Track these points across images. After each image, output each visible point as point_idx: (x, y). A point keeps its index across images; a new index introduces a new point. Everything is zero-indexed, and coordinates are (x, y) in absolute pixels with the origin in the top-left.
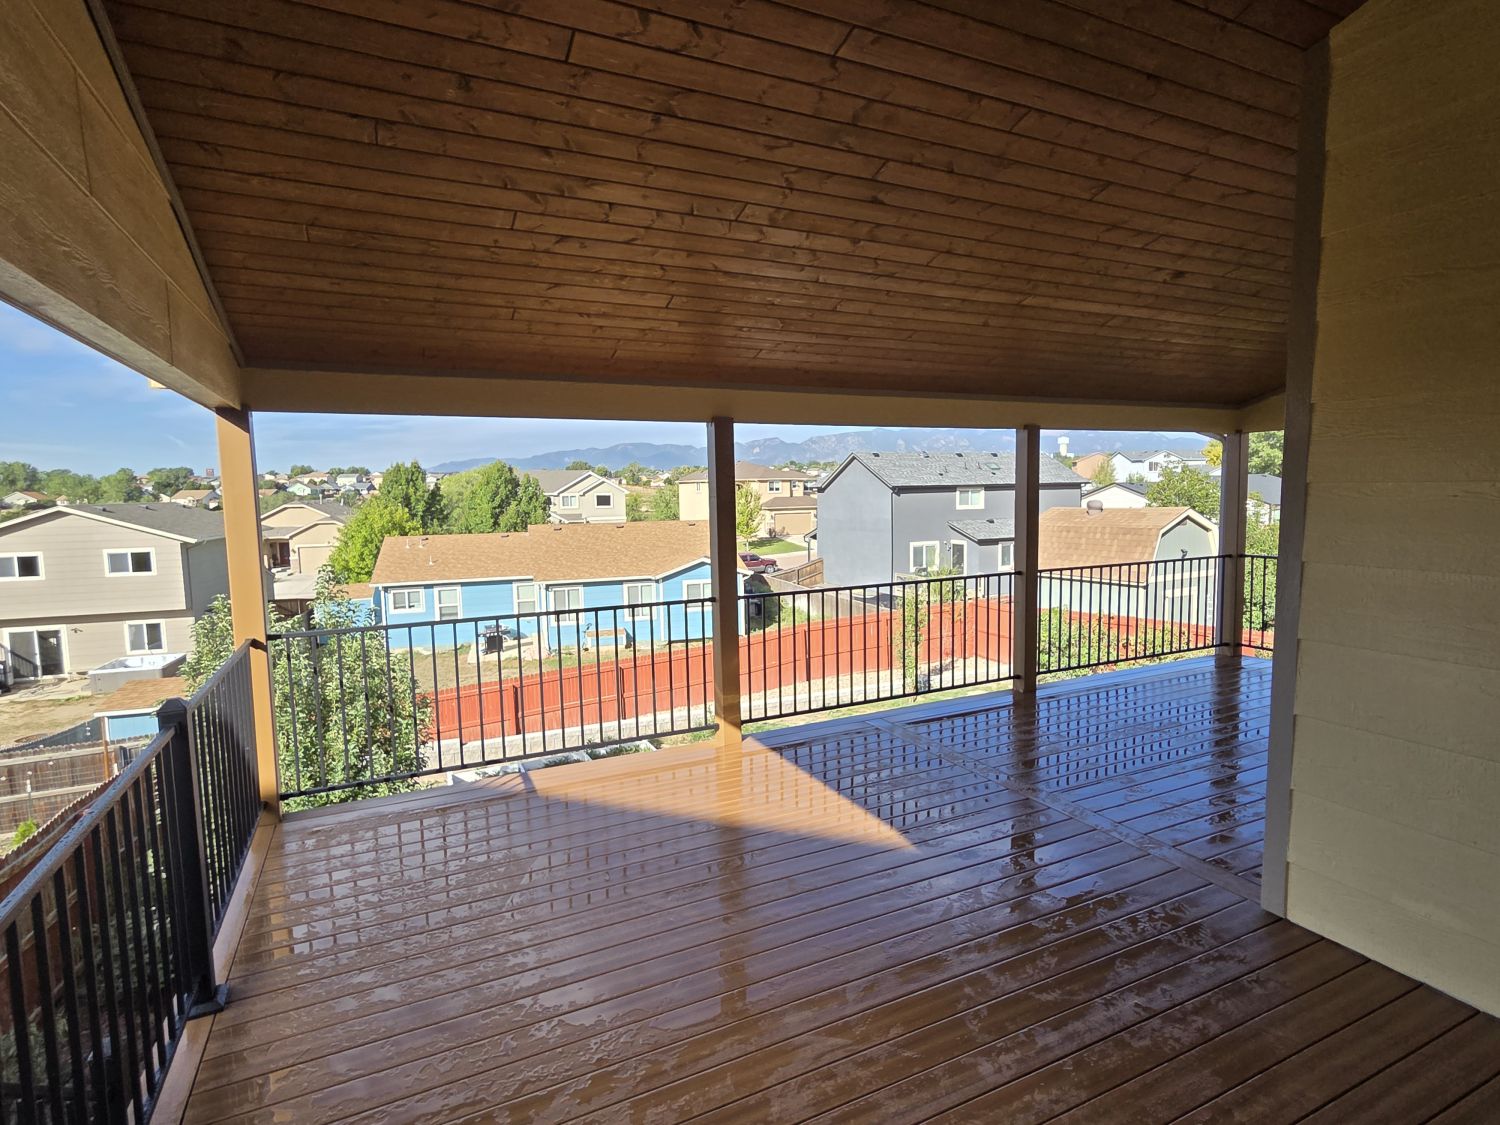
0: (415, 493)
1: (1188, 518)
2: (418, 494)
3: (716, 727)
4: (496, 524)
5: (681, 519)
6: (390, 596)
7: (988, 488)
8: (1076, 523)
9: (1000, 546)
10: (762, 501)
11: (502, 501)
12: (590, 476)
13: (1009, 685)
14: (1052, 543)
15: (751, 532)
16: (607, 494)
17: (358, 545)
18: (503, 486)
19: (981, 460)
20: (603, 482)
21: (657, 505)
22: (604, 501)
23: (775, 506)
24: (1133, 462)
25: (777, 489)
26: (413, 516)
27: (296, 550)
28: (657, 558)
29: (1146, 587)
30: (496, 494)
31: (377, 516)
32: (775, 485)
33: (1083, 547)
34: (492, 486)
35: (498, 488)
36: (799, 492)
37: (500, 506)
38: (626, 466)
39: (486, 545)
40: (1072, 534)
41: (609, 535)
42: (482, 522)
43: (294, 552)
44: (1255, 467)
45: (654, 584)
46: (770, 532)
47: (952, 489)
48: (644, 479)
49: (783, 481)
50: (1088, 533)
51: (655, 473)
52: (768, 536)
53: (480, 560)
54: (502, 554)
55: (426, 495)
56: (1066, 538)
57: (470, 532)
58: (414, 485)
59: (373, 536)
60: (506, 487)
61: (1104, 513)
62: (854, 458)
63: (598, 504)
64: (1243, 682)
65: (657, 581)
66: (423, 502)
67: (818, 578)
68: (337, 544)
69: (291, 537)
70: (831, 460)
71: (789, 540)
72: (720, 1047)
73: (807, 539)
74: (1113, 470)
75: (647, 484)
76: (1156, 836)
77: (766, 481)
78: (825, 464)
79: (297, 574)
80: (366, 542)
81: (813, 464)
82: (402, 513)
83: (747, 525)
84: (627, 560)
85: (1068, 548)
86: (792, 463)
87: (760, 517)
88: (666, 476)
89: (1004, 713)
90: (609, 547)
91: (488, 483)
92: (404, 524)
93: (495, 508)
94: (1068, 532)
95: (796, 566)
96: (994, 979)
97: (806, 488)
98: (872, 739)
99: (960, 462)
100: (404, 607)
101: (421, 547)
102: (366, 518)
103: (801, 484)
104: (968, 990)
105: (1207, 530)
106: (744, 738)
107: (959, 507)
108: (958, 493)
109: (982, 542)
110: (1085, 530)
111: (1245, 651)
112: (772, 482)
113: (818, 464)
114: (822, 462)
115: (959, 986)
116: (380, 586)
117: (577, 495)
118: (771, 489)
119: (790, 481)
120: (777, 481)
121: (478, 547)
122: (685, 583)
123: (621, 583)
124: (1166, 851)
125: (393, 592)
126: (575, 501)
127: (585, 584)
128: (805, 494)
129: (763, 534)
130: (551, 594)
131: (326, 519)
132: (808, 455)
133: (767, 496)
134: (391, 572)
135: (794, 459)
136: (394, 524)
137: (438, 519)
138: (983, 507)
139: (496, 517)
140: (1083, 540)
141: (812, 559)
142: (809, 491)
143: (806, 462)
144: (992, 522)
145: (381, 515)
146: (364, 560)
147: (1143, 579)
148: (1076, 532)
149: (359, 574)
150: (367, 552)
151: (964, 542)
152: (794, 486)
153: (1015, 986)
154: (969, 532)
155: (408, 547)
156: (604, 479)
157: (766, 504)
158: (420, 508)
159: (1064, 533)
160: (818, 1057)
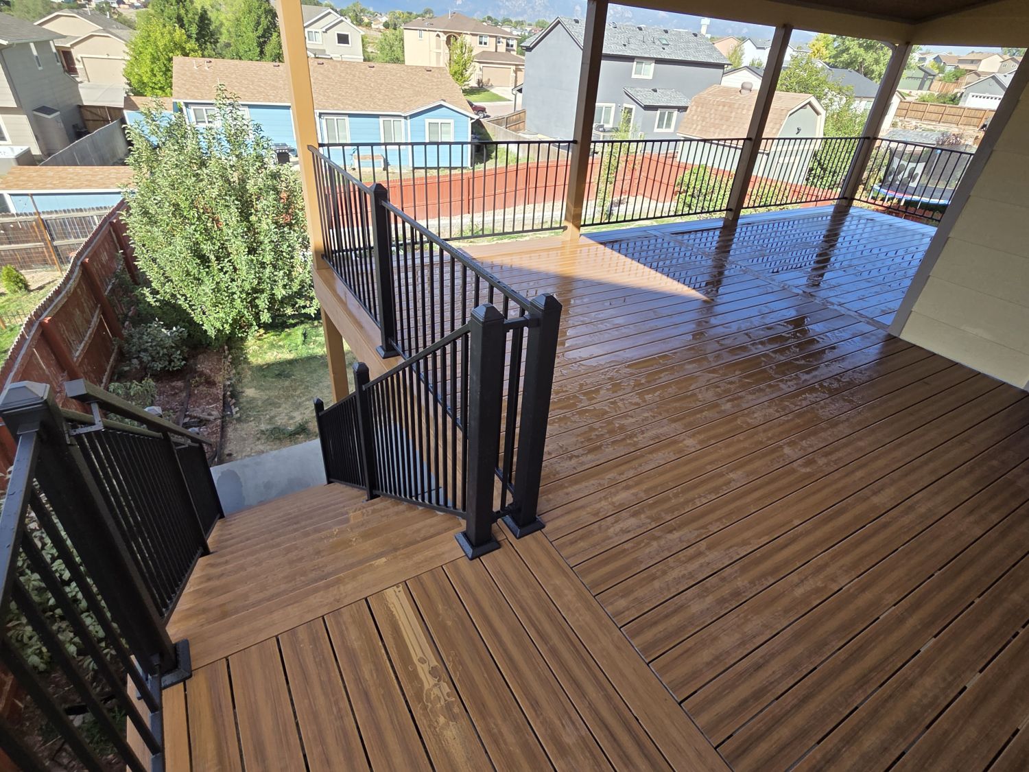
0: (187, 15)
1: (809, 103)
2: (189, 16)
3: (565, 228)
4: (262, 52)
5: (407, 63)
6: (191, 111)
7: (659, 61)
8: (731, 99)
9: (659, 112)
10: (474, 53)
11: (265, 31)
12: (330, 13)
13: (723, 214)
14: (711, 114)
15: (465, 81)
16: (346, 33)
17: (148, 61)
18: (263, 16)
19: (656, 35)
20: (342, 21)
21: (382, 49)
22: (343, 39)
23: (485, 59)
24: (758, 48)
25: (485, 44)
26: (189, 37)
27: (80, 59)
28: (404, 97)
29: (768, 154)
30: (258, 23)
31: (158, 34)
32: (484, 40)
33: (732, 120)
34: (254, 16)
35: (259, 17)
36: (502, 48)
37: (263, 36)
38: (350, 5)
39: (262, 73)
40: (726, 108)
41: (364, 73)
42: (250, 50)
43: (79, 61)
44: (842, 62)
45: (403, 120)
46: (479, 82)
47: (630, 59)
48: (366, 20)
49: (490, 36)
50: (738, 109)
51: (374, 15)
52: (476, 86)
53: (260, 86)
54: (277, 81)
55: (197, 18)
56: (722, 111)
57: (240, 59)
58: (184, 6)
59: (159, 54)
60: (266, 18)
61: (751, 93)
62: (559, 22)
63: (339, 42)
64: (847, 223)
65: (405, 118)
66: (195, 25)
67: (521, 125)
68: (128, 58)
69: (73, 46)
70: (521, 19)
71: (493, 91)
72: (662, 375)
73: (514, 92)
74: (742, 54)
75: (369, 25)
76: (830, 300)
77: (476, 35)
78: (516, 22)
79: (86, 82)
80: (155, 59)
81: (507, 21)
82: (179, 34)
83: (462, 75)
84: (380, 97)
85: (721, 120)
86: (489, 18)
87: (471, 68)
88: (384, 19)
89: (717, 233)
90: (365, 84)
91: (250, 12)
92: (184, 45)
93: (259, 37)
94: (724, 106)
95: (506, 114)
96: (773, 355)
97: (508, 45)
98: (653, 241)
99: (640, 35)
100: (204, 122)
101: (207, 68)
102: (149, 36)
103: (504, 41)
104: (763, 359)
105: (818, 113)
106: (581, 235)
107: (634, 76)
108: (635, 63)
109: (647, 108)
110: (736, 106)
111: (855, 203)
112: (481, 36)
113: (511, 21)
114: (514, 20)
115: (758, 357)
116: (181, 102)
117: (320, 31)
118: (481, 43)
119: (496, 37)
120: (486, 36)
121: (255, 74)
122: (427, 121)
123: (377, 116)
124: (836, 307)
125: (193, 107)
126: (319, 36)
127: (350, 115)
128: (507, 50)
129: (473, 84)
130: (324, 121)
131: (99, 31)
132: (502, 12)
133: (478, 49)
134: (187, 89)
135: (490, 15)
136: (175, 44)
137: (211, 43)
138: (650, 77)
139: (261, 45)
140: (734, 114)
141: (517, 109)
142: (510, 48)
143: (500, 19)
144: (655, 91)
145: (162, 34)
146: (155, 75)
147: (768, 148)
148: (730, 107)
149: (153, 88)
150: (156, 69)
151: (634, 106)
152: (499, 42)
153: (784, 358)
154: (638, 98)
155: (195, 67)
156: (342, 18)
157: (476, 56)
158: (194, 29)
159: (721, 107)
160: (708, 381)
